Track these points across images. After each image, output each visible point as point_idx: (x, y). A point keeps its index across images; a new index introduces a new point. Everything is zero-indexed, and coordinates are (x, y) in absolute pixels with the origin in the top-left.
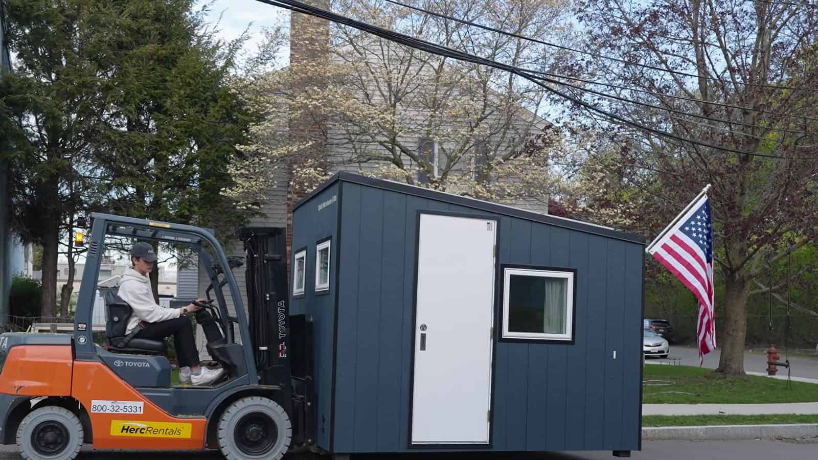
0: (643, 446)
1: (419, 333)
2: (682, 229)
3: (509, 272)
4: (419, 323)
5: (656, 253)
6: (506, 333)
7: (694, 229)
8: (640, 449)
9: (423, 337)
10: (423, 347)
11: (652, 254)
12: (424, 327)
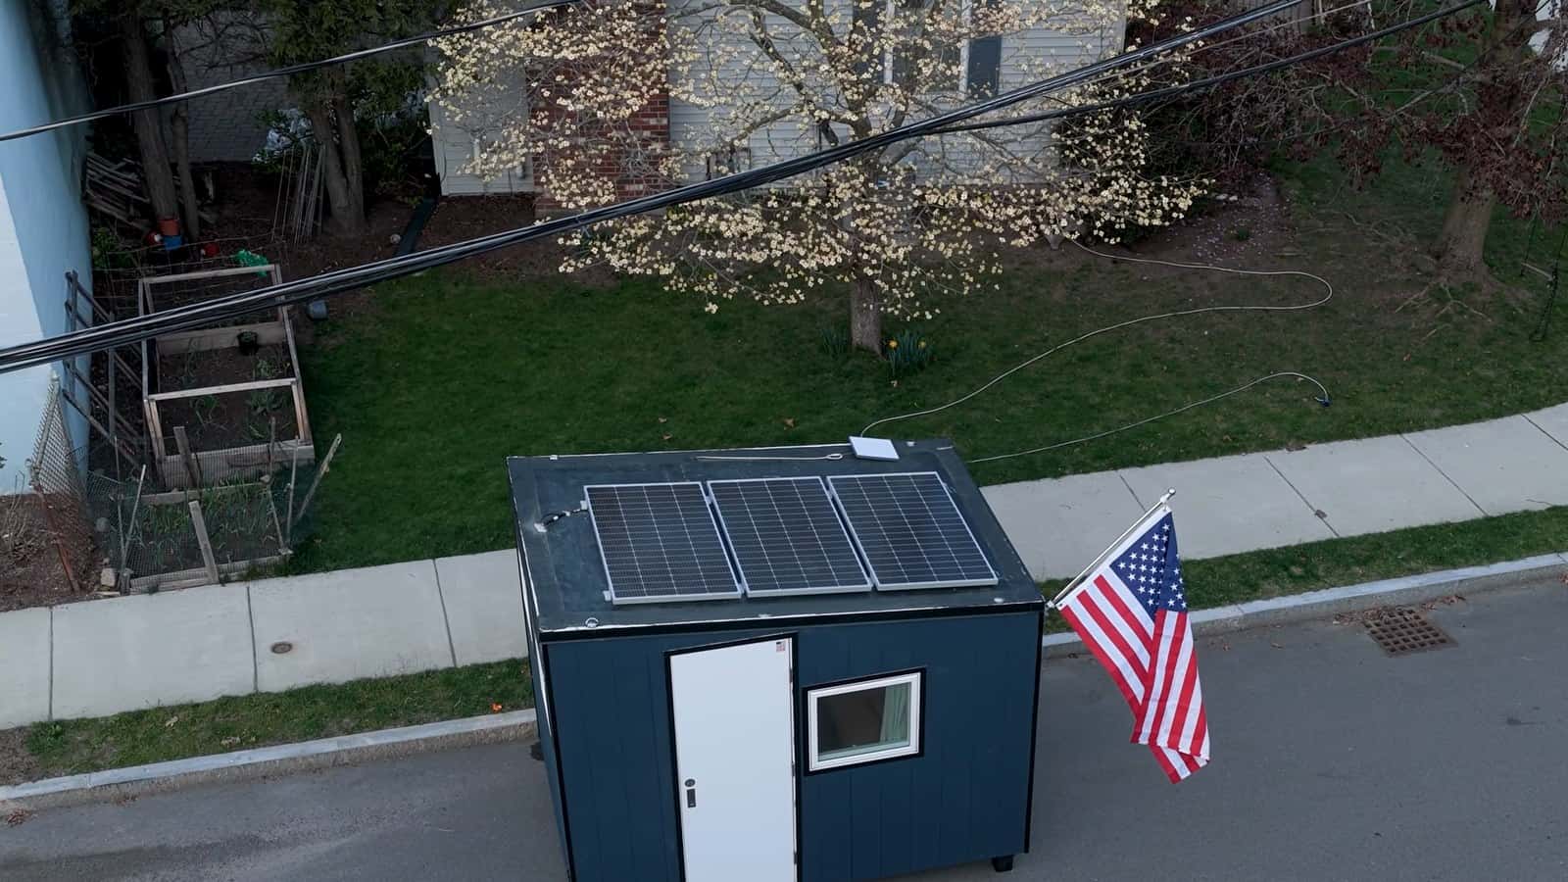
0: (1031, 847)
1: (683, 790)
2: (1114, 566)
3: (814, 696)
4: (683, 778)
5: (1067, 608)
6: (816, 763)
7: (1133, 567)
8: (1027, 851)
9: (691, 795)
10: (692, 801)
11: (1060, 608)
12: (690, 782)
